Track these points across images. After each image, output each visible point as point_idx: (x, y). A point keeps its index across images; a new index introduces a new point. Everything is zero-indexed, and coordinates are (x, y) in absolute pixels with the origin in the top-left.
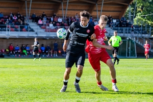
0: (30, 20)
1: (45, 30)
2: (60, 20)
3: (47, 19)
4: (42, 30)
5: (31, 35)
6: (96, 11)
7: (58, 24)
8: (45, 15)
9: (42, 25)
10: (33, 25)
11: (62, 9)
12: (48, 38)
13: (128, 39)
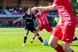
0: (5, 9)
1: (12, 13)
2: (21, 9)
3: (14, 8)
4: (11, 14)
5: (4, 16)
6: (39, 4)
7: (19, 11)
8: (13, 6)
9: (11, 11)
10: (6, 11)
11: (22, 4)
12: (12, 18)
13: (53, 18)
